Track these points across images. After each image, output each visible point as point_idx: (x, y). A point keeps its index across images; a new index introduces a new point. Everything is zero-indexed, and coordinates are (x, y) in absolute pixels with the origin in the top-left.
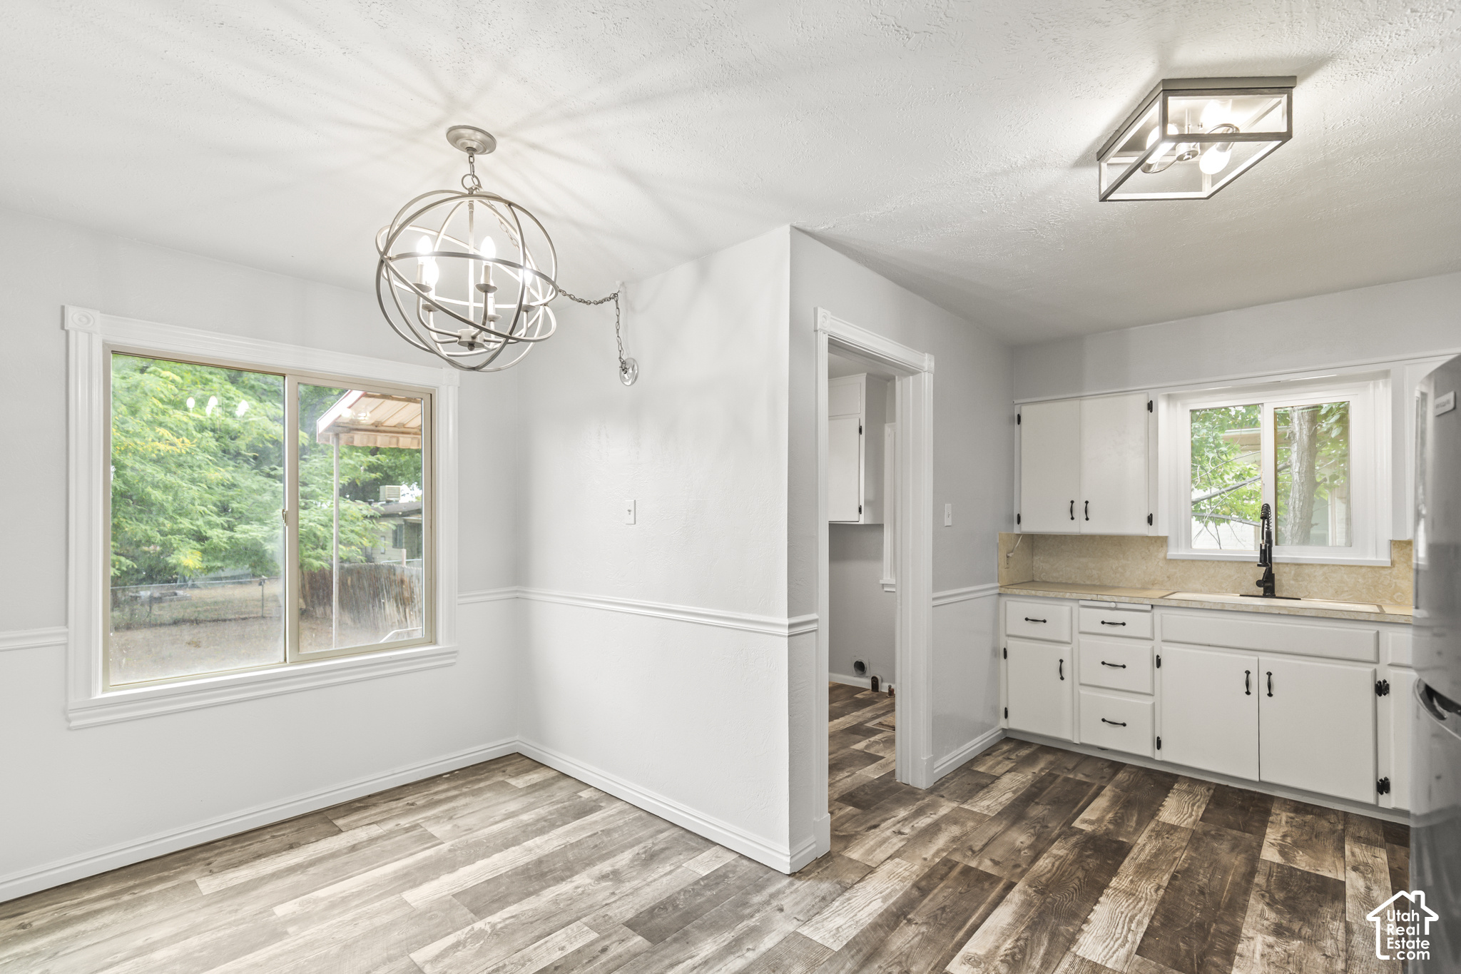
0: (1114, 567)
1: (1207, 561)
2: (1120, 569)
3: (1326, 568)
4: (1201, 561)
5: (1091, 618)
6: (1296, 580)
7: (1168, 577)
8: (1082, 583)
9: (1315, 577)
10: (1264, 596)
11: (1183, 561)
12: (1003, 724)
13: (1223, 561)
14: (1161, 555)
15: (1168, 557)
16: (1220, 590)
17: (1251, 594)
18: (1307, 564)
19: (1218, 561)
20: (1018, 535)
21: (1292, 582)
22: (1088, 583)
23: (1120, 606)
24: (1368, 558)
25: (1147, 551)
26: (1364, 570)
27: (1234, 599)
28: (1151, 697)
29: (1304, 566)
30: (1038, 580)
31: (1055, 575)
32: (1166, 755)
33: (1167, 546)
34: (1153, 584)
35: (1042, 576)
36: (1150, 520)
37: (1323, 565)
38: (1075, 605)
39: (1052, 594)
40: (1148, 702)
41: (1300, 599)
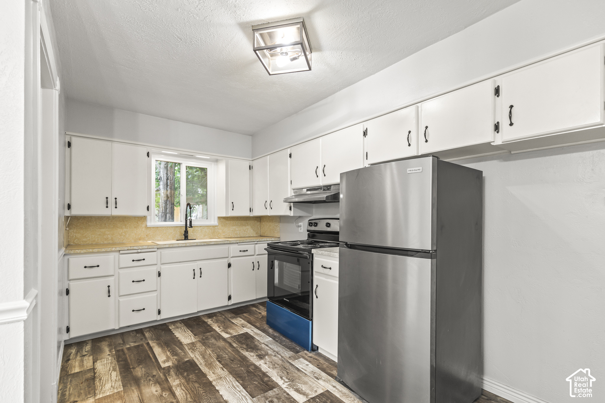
0: (120, 233)
1: (163, 227)
2: (123, 233)
3: (201, 227)
4: (160, 227)
5: (126, 259)
6: (193, 232)
7: (147, 236)
8: (102, 243)
9: (198, 231)
10: (185, 239)
11: (153, 228)
12: (66, 337)
13: (169, 227)
14: (144, 225)
15: (148, 226)
16: (170, 239)
17: (179, 239)
18: (196, 226)
19: (167, 227)
20: (68, 217)
21: (192, 233)
22: (106, 242)
23: (139, 251)
24: (212, 223)
25: (137, 224)
26: (211, 227)
27: (174, 242)
28: (156, 292)
29: (195, 227)
30: (72, 244)
31: (84, 240)
32: (163, 316)
33: (146, 221)
34: (140, 240)
35: (75, 241)
36: (148, 208)
37: (201, 226)
38: (117, 254)
39: (103, 250)
40: (154, 294)
41: (195, 239)
